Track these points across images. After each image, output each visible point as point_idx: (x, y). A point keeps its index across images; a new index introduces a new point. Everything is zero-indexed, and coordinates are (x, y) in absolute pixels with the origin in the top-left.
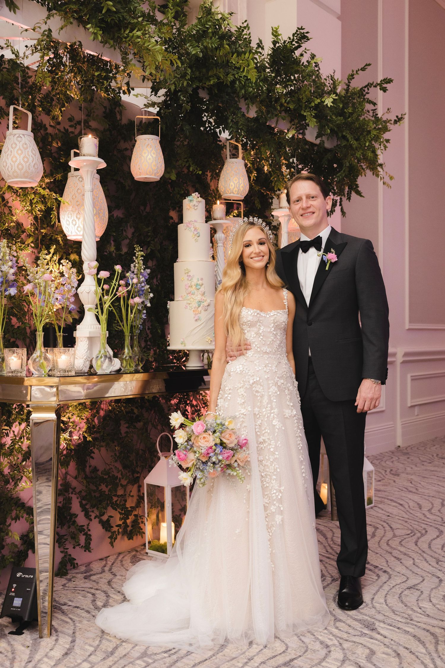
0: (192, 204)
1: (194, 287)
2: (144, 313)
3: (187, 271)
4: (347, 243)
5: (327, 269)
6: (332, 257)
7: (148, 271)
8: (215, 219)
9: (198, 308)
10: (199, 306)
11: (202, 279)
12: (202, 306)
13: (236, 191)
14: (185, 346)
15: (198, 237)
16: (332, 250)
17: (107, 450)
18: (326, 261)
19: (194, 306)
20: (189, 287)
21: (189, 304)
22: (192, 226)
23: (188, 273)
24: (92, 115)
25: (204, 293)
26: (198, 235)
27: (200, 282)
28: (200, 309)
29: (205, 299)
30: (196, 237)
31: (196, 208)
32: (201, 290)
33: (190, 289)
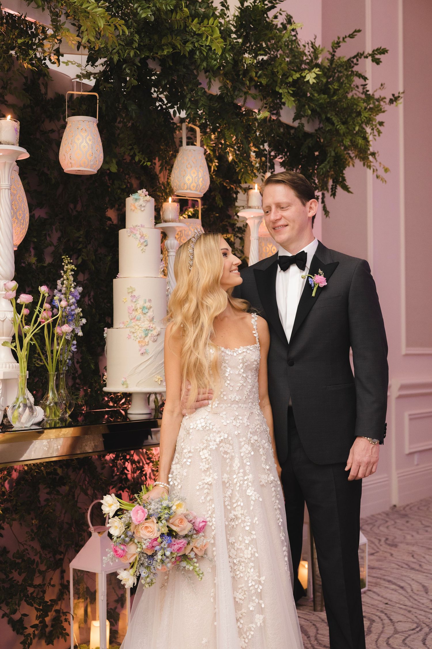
0: (137, 204)
1: (140, 311)
2: (74, 345)
3: (131, 290)
4: (338, 263)
5: (313, 295)
6: (320, 280)
7: (80, 289)
8: (165, 221)
9: (144, 339)
10: (146, 335)
11: (150, 301)
12: (149, 335)
13: (194, 187)
14: (127, 387)
15: (146, 246)
16: (320, 271)
17: (21, 524)
18: (313, 285)
19: (140, 335)
20: (133, 310)
21: (134, 333)
22: (138, 232)
23: (132, 292)
24: (8, 87)
25: (153, 318)
26: (145, 244)
27: (148, 304)
28: (147, 339)
29: (154, 326)
30: (143, 247)
31: (143, 209)
32: (148, 314)
33: (134, 314)
